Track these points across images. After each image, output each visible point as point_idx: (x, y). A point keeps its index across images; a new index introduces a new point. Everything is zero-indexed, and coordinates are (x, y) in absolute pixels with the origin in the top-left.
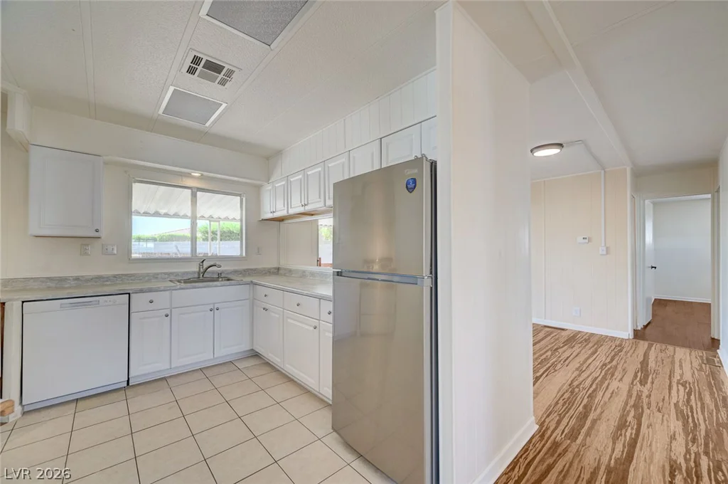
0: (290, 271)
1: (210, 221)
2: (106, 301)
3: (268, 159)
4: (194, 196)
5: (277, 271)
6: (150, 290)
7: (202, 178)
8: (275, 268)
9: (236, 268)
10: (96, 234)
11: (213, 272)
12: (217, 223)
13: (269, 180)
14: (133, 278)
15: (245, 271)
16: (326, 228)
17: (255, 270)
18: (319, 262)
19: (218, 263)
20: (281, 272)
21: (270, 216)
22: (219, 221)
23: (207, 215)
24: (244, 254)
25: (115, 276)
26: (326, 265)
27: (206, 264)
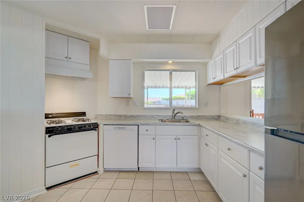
0: (227, 119)
1: (186, 89)
2: (129, 128)
3: (211, 43)
4: (171, 74)
5: (218, 118)
6: (147, 124)
7: (174, 63)
8: (217, 116)
9: (192, 114)
10: (129, 96)
11: (180, 117)
12: (189, 90)
13: (212, 57)
14: (144, 117)
15: (198, 116)
16: (259, 90)
17: (204, 116)
18: (252, 113)
19: (181, 111)
20: (221, 118)
21: (213, 81)
22: (190, 89)
23: (184, 86)
24: (197, 107)
25: (138, 116)
26: (259, 115)
27: (176, 112)
